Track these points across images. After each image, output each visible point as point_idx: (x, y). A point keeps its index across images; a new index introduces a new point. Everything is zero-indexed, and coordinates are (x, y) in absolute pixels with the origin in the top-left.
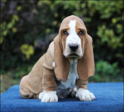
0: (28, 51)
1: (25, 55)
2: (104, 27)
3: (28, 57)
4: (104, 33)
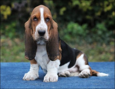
1: (3, 15)
3: (6, 17)
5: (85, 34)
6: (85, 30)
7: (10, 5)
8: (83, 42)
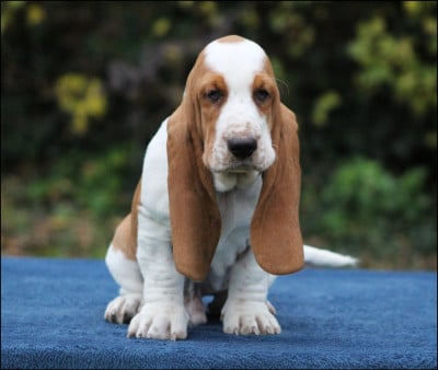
0: (84, 101)
2: (376, 26)
3: (79, 125)
4: (375, 49)
5: (411, 214)
6: (414, 194)
7: (100, 73)
8: (400, 244)
